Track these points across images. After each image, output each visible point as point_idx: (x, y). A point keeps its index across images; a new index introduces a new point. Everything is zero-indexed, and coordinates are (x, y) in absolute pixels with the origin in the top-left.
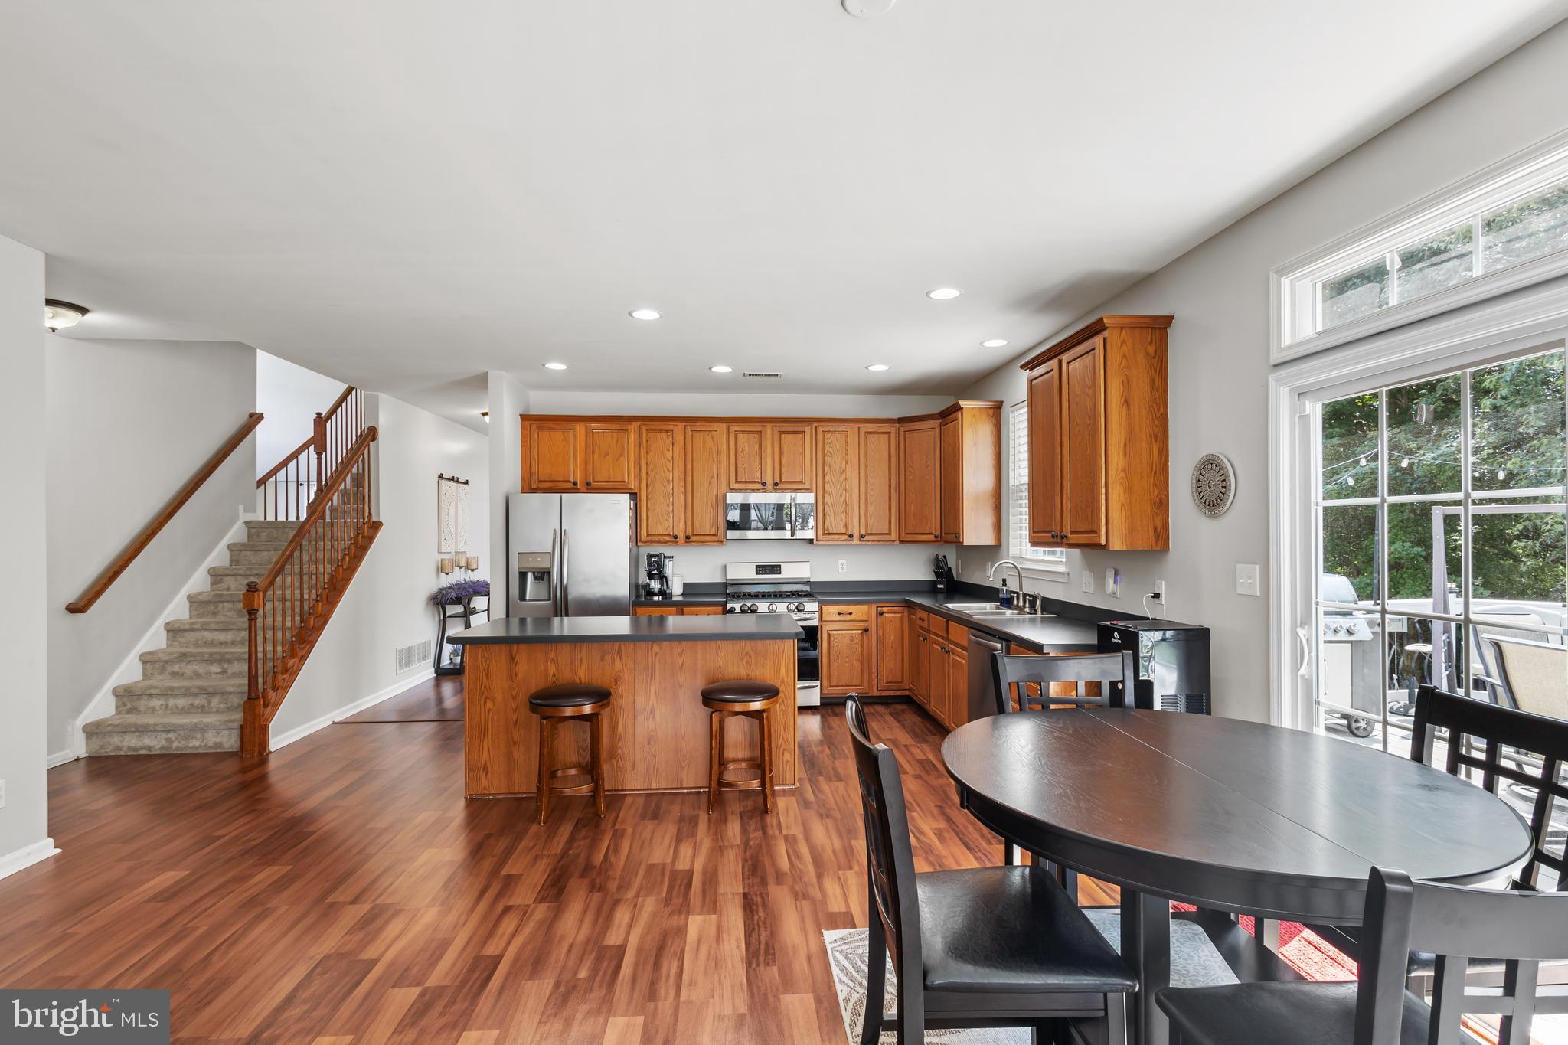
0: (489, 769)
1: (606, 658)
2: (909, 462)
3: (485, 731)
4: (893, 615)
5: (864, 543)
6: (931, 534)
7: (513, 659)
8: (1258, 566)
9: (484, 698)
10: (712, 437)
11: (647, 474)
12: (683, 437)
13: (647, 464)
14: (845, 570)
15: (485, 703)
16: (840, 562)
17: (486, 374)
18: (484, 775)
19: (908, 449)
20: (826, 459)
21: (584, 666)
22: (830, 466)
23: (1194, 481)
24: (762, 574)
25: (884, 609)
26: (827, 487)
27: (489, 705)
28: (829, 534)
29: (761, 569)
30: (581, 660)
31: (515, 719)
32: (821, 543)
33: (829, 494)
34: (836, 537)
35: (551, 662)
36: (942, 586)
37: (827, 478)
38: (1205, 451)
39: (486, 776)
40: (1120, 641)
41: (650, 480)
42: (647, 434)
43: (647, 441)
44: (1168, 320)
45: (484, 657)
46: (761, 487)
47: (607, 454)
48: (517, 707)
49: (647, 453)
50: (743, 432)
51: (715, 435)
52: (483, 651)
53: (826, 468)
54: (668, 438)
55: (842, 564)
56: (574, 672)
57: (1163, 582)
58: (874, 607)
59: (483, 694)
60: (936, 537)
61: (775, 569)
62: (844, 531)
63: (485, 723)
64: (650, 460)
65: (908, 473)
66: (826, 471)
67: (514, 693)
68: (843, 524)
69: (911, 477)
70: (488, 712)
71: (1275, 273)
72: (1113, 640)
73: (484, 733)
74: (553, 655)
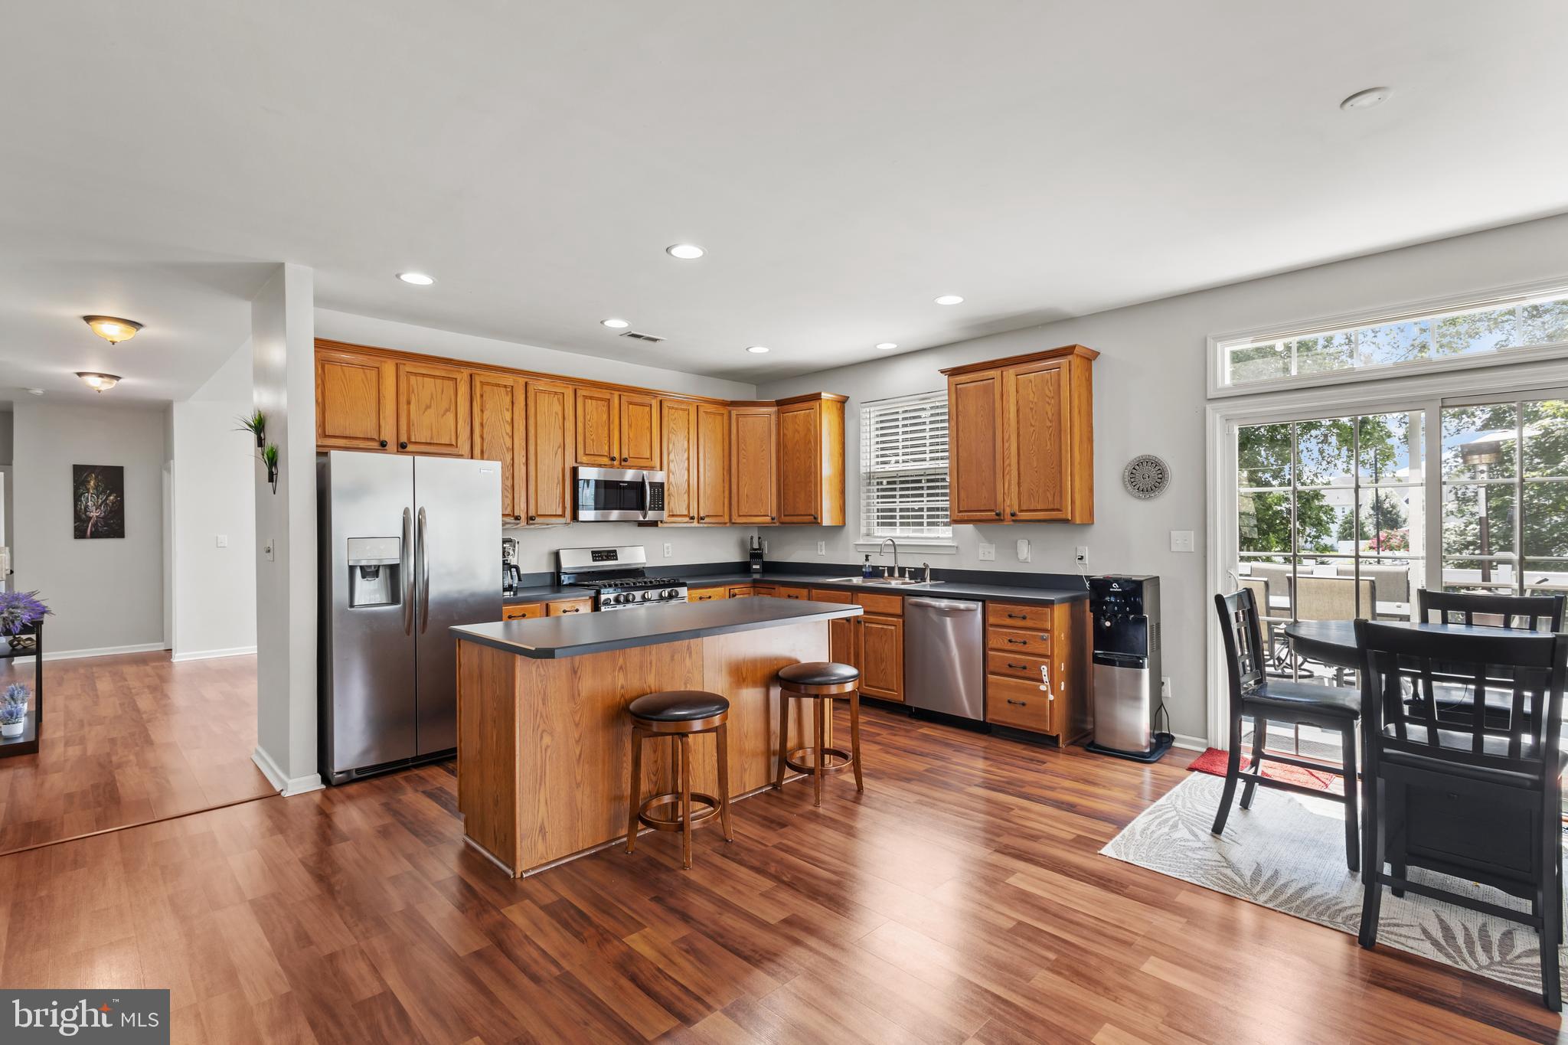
0: (547, 830)
1: (675, 657)
2: (742, 446)
3: (541, 777)
4: (742, 596)
5: (702, 525)
6: (768, 516)
7: (575, 672)
8: (1193, 532)
9: (540, 730)
10: (558, 399)
11: (482, 437)
12: (524, 396)
13: (482, 425)
14: (670, 555)
15: (542, 737)
16: (666, 545)
17: (280, 267)
18: (540, 837)
19: (741, 433)
20: (670, 436)
21: (653, 671)
22: (674, 444)
23: (1127, 474)
24: (599, 560)
25: (736, 591)
26: (671, 465)
27: (547, 740)
28: (673, 516)
29: (597, 555)
30: (651, 663)
31: (578, 753)
32: (665, 525)
33: (673, 474)
34: (679, 519)
35: (619, 671)
36: (758, 567)
37: (672, 456)
38: (1136, 453)
39: (543, 839)
40: (1120, 590)
41: (485, 444)
42: (482, 388)
43: (482, 396)
44: (1096, 354)
45: (540, 675)
46: (609, 462)
47: (428, 407)
48: (581, 736)
49: (482, 411)
50: (591, 398)
51: (561, 397)
52: (538, 667)
53: (671, 446)
54: (507, 394)
55: (668, 548)
56: (643, 681)
57: (1087, 548)
58: (727, 588)
59: (539, 726)
60: (773, 519)
61: (611, 555)
62: (686, 513)
63: (541, 767)
64: (484, 422)
65: (741, 456)
66: (670, 449)
67: (577, 719)
68: (685, 505)
69: (745, 460)
70: (546, 750)
71: (1213, 339)
72: (1111, 590)
73: (541, 780)
74: (621, 661)
